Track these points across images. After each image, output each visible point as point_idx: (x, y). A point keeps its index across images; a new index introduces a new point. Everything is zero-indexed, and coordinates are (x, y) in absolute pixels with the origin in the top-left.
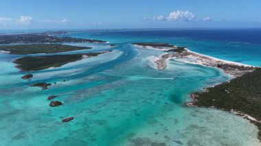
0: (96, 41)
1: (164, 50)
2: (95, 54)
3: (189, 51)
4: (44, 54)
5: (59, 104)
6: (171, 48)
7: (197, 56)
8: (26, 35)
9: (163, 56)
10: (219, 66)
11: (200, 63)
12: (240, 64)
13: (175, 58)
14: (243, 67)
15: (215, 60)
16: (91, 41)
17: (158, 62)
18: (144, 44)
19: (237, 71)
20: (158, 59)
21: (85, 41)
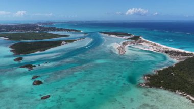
0: (73, 30)
1: (124, 38)
2: (72, 41)
3: (143, 39)
4: (34, 40)
5: (39, 83)
6: (130, 37)
7: (149, 43)
8: (22, 25)
9: (123, 43)
10: (166, 52)
11: (151, 49)
12: (182, 51)
13: (132, 45)
14: (185, 53)
15: (164, 46)
16: (69, 31)
17: (119, 48)
18: (109, 34)
19: (180, 56)
20: (120, 45)
21: (65, 30)
